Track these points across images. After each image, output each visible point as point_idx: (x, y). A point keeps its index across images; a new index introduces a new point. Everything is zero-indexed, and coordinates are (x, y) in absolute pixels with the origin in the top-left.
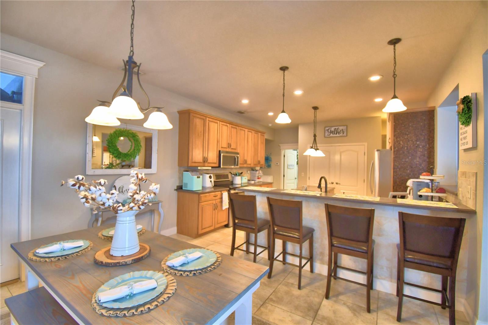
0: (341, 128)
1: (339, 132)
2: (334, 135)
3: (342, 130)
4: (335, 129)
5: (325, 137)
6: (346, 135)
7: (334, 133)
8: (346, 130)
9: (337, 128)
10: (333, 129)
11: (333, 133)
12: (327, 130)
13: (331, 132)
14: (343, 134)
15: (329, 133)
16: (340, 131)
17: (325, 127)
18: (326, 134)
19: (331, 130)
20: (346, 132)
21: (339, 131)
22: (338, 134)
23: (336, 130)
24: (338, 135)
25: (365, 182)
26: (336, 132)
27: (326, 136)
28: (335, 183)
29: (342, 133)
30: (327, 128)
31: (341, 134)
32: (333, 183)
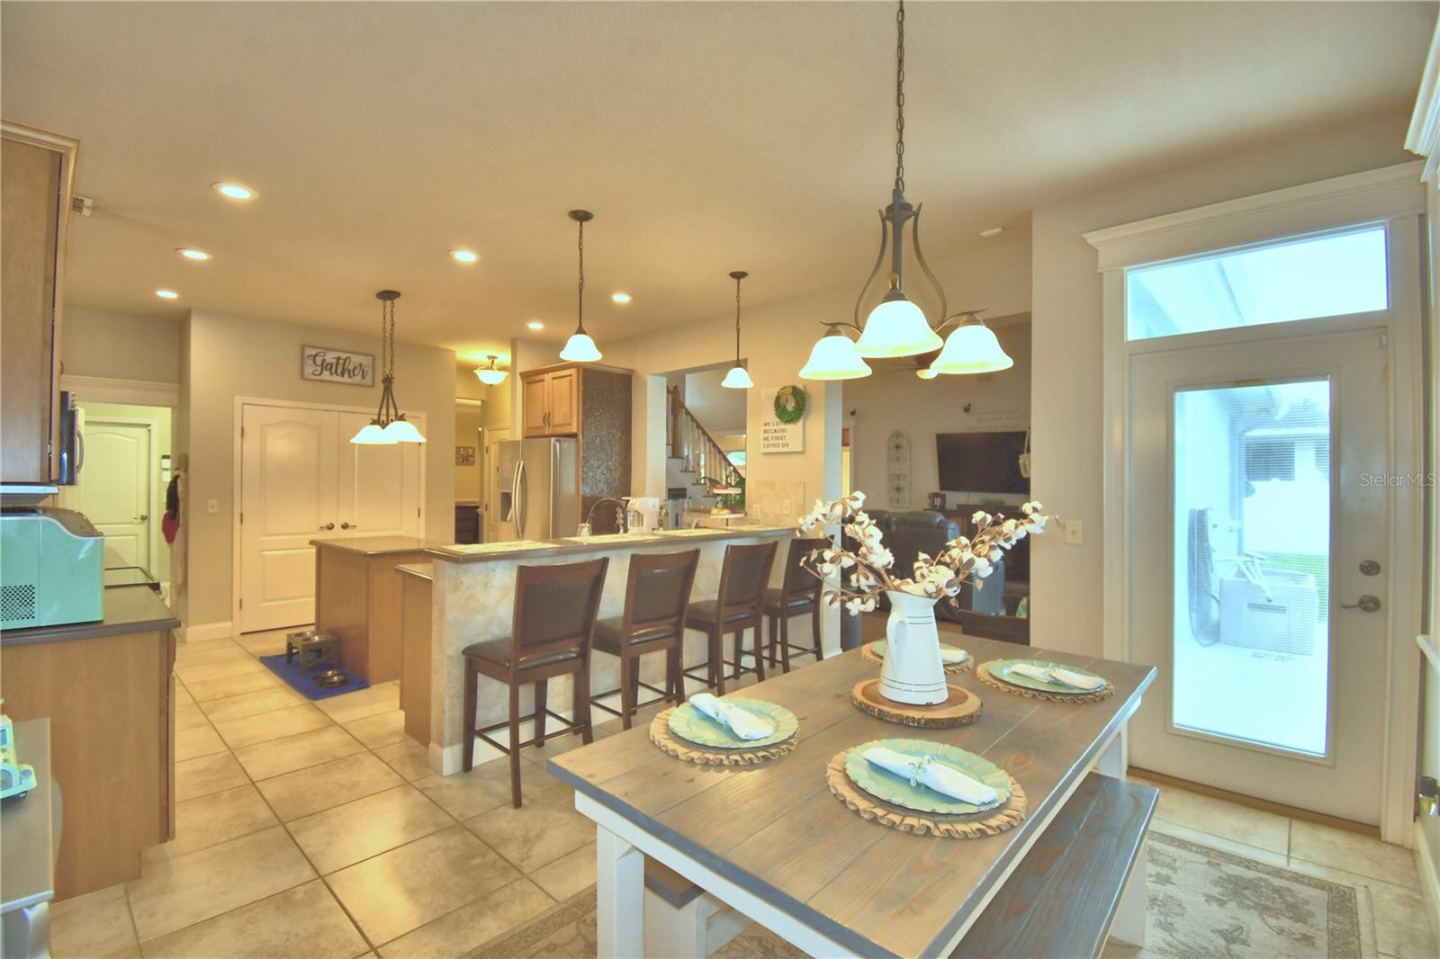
0: (356, 359)
1: (349, 371)
2: (335, 378)
3: (361, 365)
4: (339, 358)
5: (302, 377)
6: (371, 384)
7: (333, 370)
8: (370, 369)
9: (344, 356)
10: (330, 357)
11: (331, 368)
12: (309, 356)
13: (325, 366)
14: (363, 378)
15: (319, 369)
16: (355, 369)
17: (303, 348)
18: (309, 369)
19: (324, 361)
20: (370, 374)
21: (351, 367)
22: (346, 375)
23: (341, 361)
24: (346, 379)
25: (421, 514)
26: (341, 368)
27: (306, 376)
28: (338, 527)
29: (360, 377)
30: (313, 352)
31: (357, 379)
32: (331, 527)
